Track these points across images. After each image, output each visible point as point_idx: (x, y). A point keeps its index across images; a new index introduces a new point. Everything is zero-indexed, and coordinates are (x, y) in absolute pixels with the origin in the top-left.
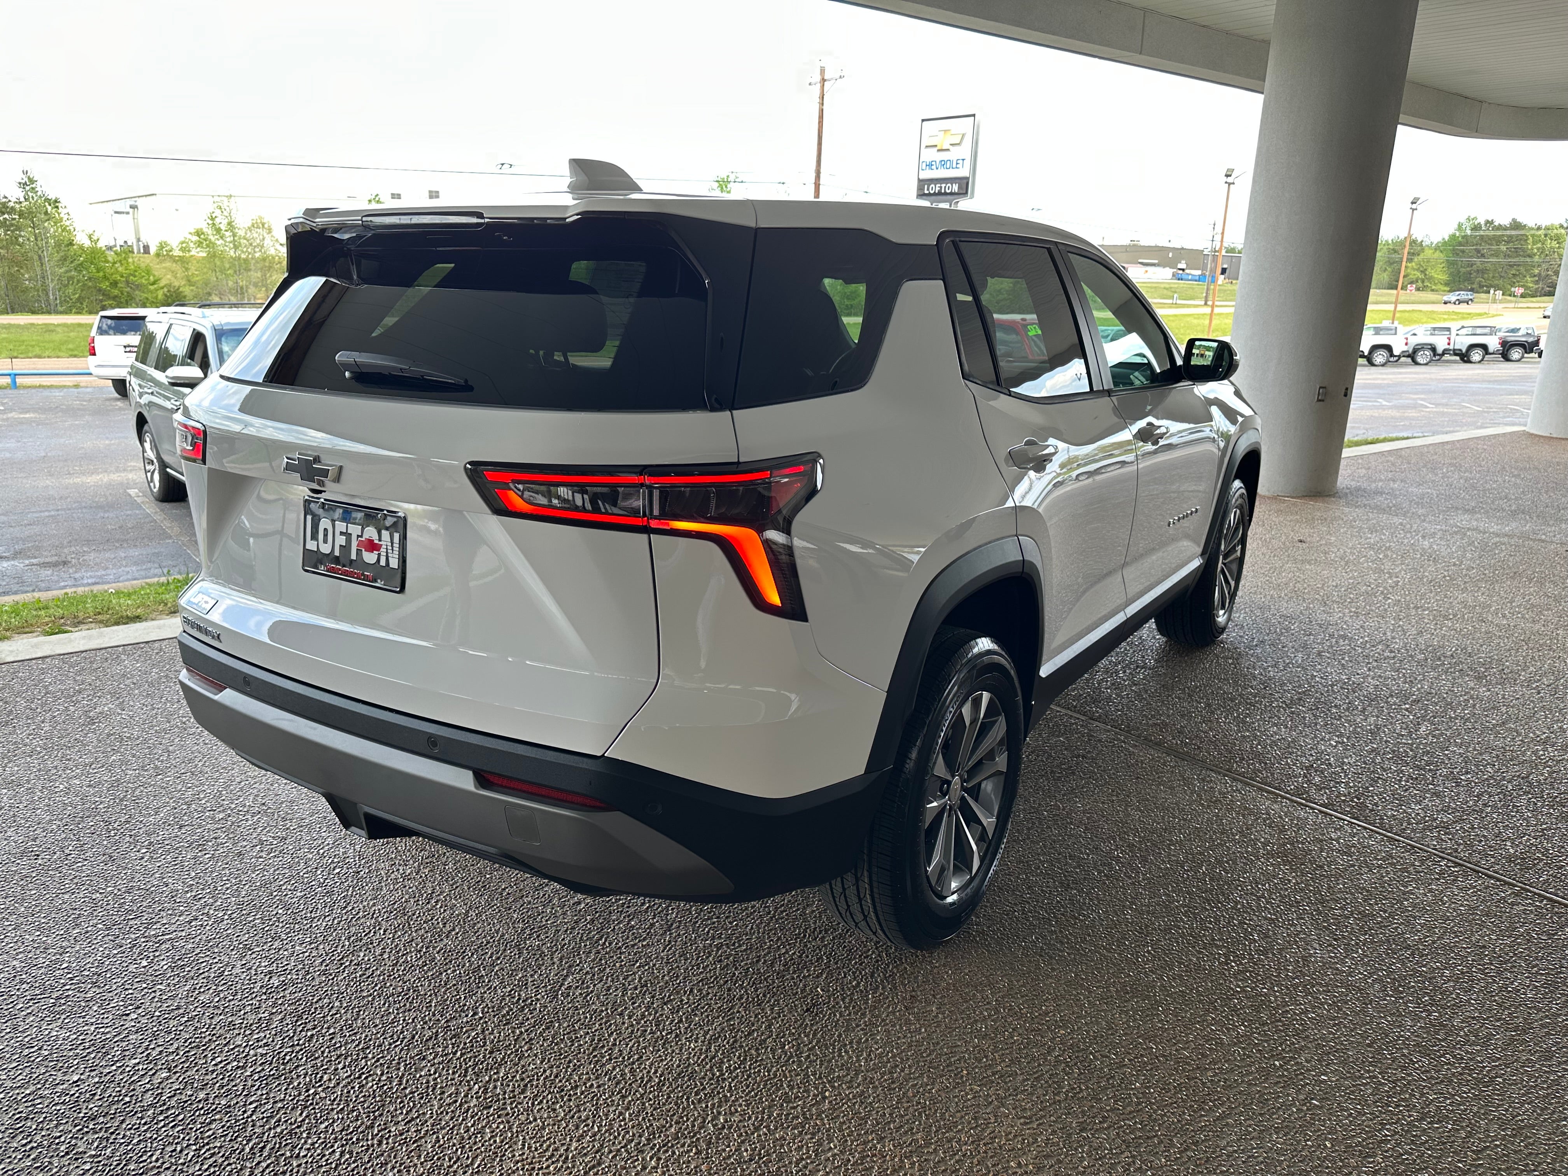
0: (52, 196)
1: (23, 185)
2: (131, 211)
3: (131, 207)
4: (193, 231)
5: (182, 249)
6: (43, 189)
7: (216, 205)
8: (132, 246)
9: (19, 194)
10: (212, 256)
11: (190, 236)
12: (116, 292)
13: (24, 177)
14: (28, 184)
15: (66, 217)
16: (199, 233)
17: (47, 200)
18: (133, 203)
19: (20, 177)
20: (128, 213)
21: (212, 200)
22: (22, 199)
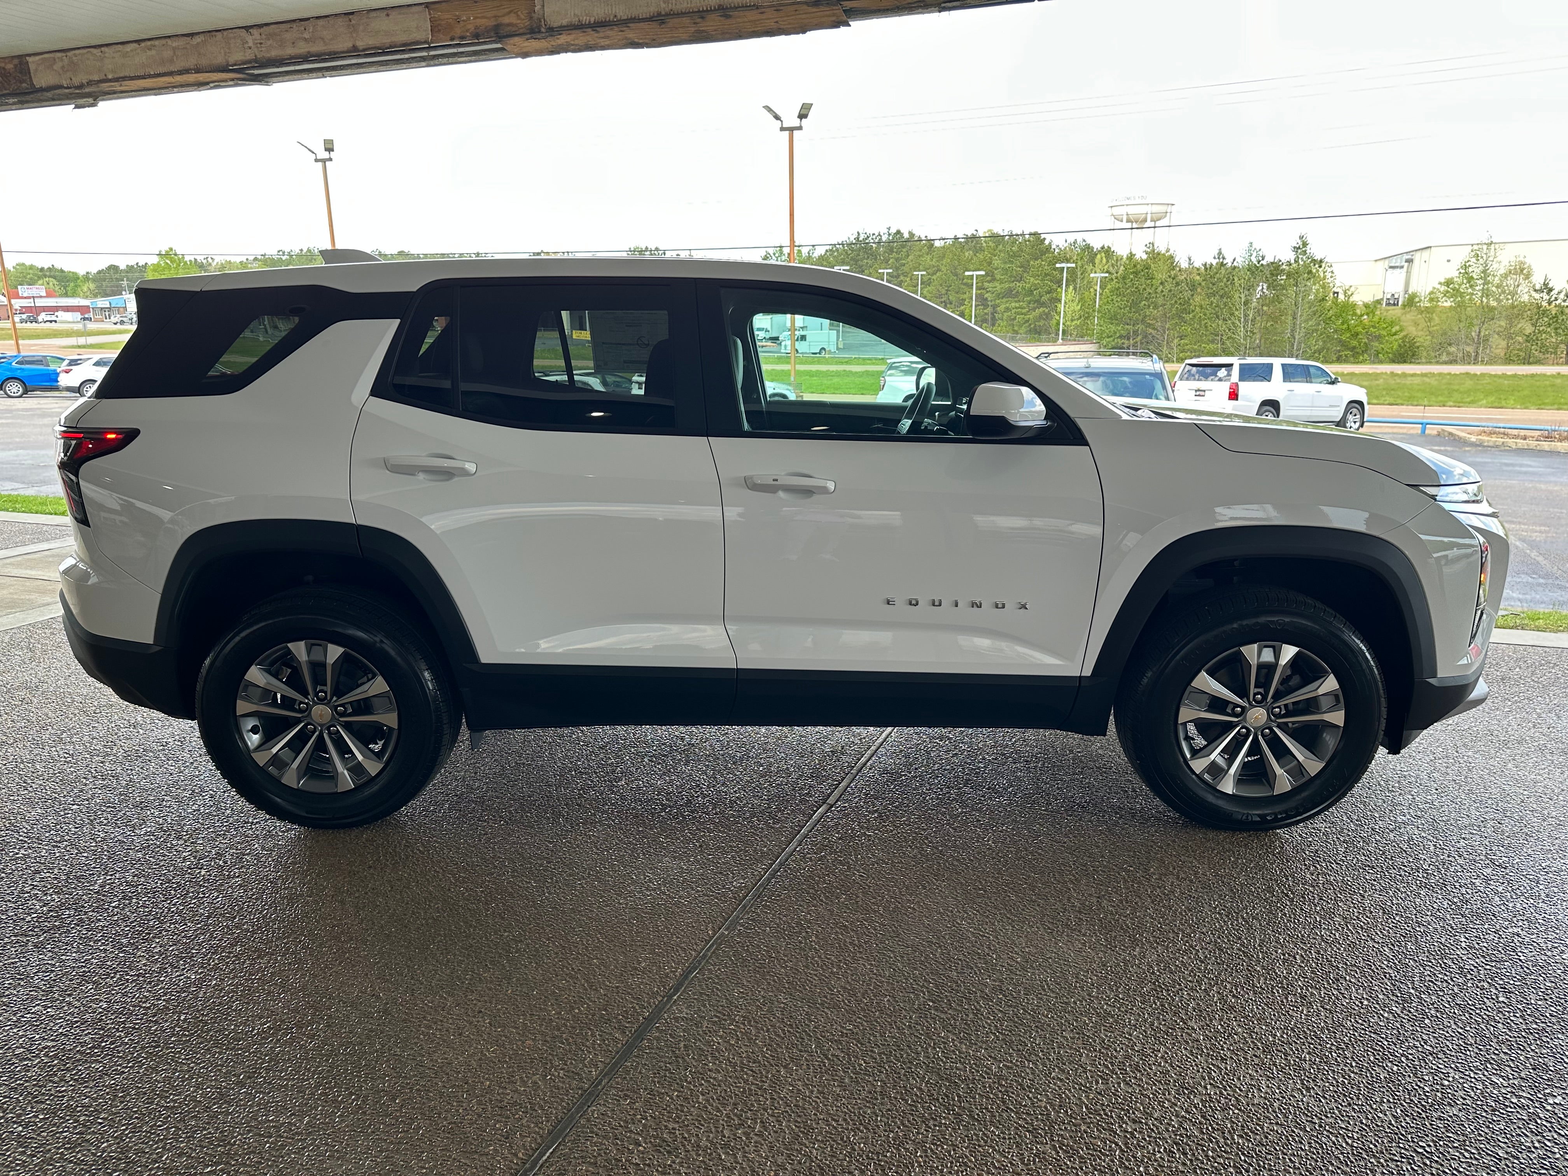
0: (1318, 257)
1: (1296, 249)
2: (1406, 265)
3: (1407, 261)
4: (1443, 281)
5: (1431, 300)
6: (1312, 251)
7: (1473, 254)
8: (1398, 299)
9: (1291, 256)
10: (1460, 306)
11: (1439, 286)
12: (1354, 343)
13: (1299, 241)
14: (1301, 248)
15: (1330, 274)
16: (1448, 282)
17: (1314, 261)
18: (1409, 257)
19: (1296, 242)
20: (1402, 267)
21: (1470, 248)
22: (1293, 261)
